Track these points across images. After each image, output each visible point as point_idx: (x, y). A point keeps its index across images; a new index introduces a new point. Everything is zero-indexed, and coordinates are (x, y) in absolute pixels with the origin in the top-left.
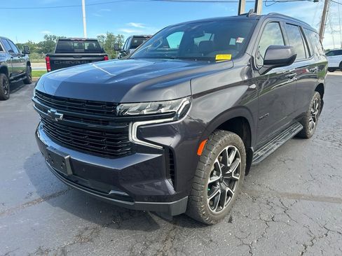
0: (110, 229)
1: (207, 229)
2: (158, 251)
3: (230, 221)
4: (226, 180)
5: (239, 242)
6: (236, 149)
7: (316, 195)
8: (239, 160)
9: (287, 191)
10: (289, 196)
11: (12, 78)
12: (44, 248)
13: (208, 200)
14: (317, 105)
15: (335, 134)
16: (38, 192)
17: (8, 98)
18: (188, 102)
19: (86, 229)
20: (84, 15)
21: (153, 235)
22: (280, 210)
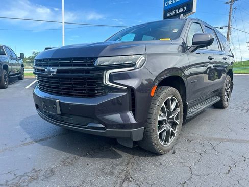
0: (86, 158)
1: (158, 158)
2: (122, 170)
3: (174, 153)
4: (170, 122)
5: (181, 165)
6: (176, 100)
7: (235, 139)
8: (178, 110)
9: (213, 137)
10: (215, 139)
11: (11, 74)
12: (37, 169)
13: (158, 133)
14: (229, 85)
15: (244, 106)
16: (31, 138)
17: (7, 88)
18: (144, 58)
19: (68, 158)
20: (63, 34)
21: (118, 161)
22: (209, 147)
